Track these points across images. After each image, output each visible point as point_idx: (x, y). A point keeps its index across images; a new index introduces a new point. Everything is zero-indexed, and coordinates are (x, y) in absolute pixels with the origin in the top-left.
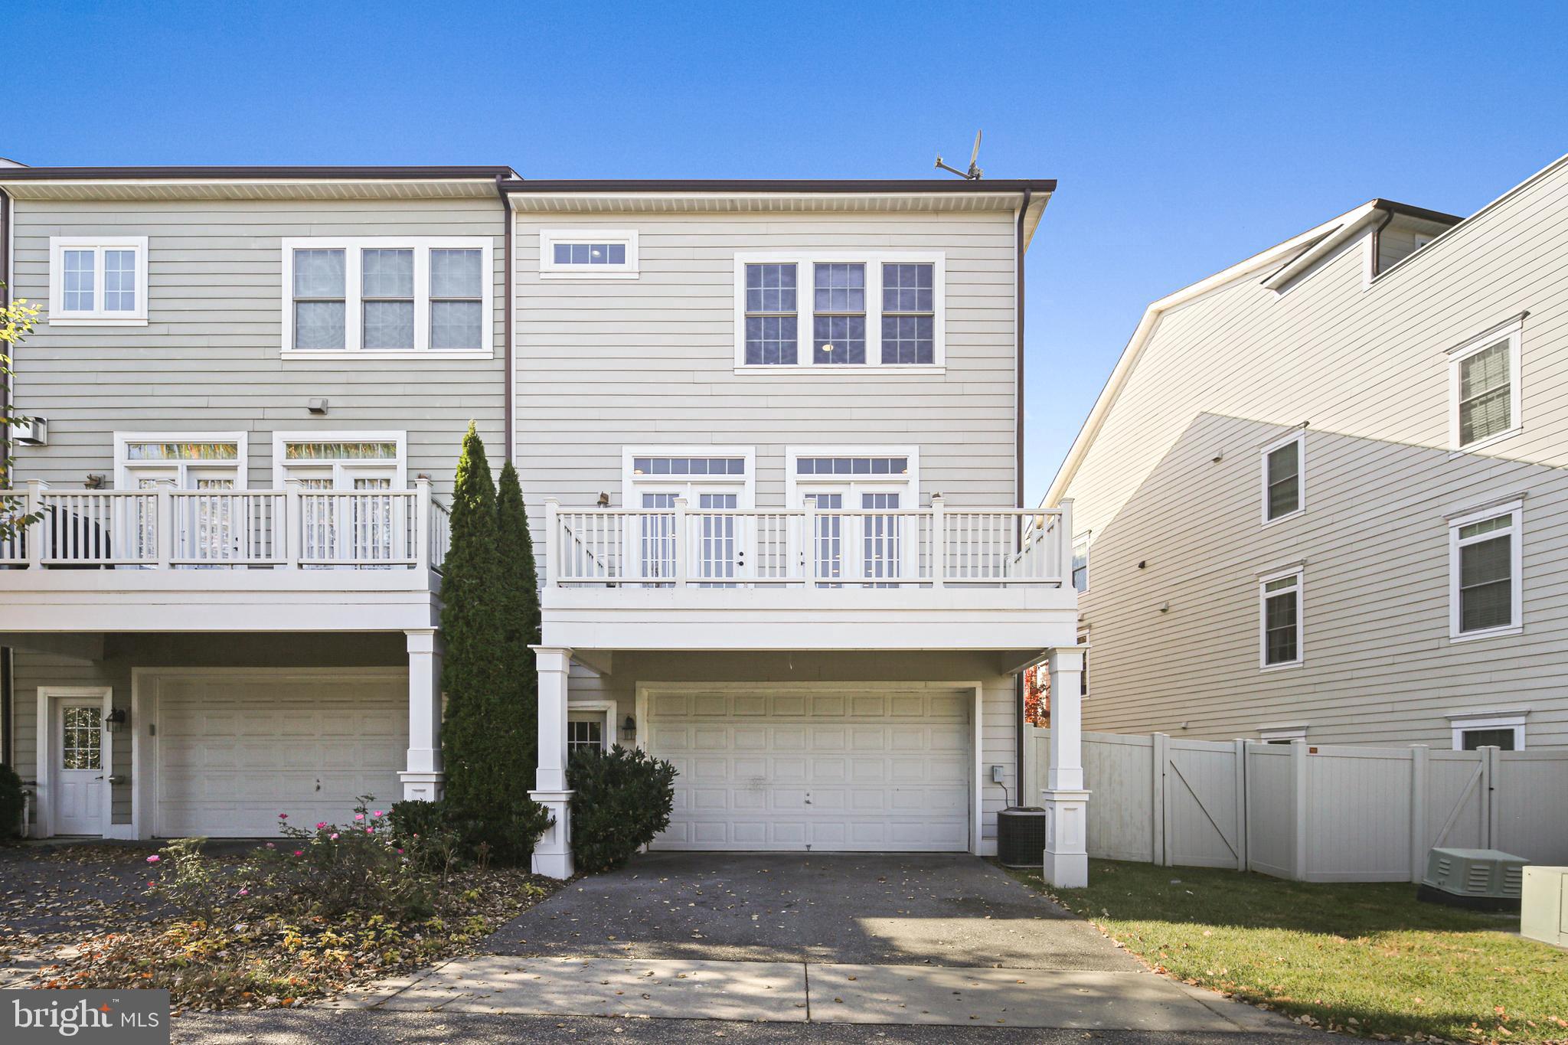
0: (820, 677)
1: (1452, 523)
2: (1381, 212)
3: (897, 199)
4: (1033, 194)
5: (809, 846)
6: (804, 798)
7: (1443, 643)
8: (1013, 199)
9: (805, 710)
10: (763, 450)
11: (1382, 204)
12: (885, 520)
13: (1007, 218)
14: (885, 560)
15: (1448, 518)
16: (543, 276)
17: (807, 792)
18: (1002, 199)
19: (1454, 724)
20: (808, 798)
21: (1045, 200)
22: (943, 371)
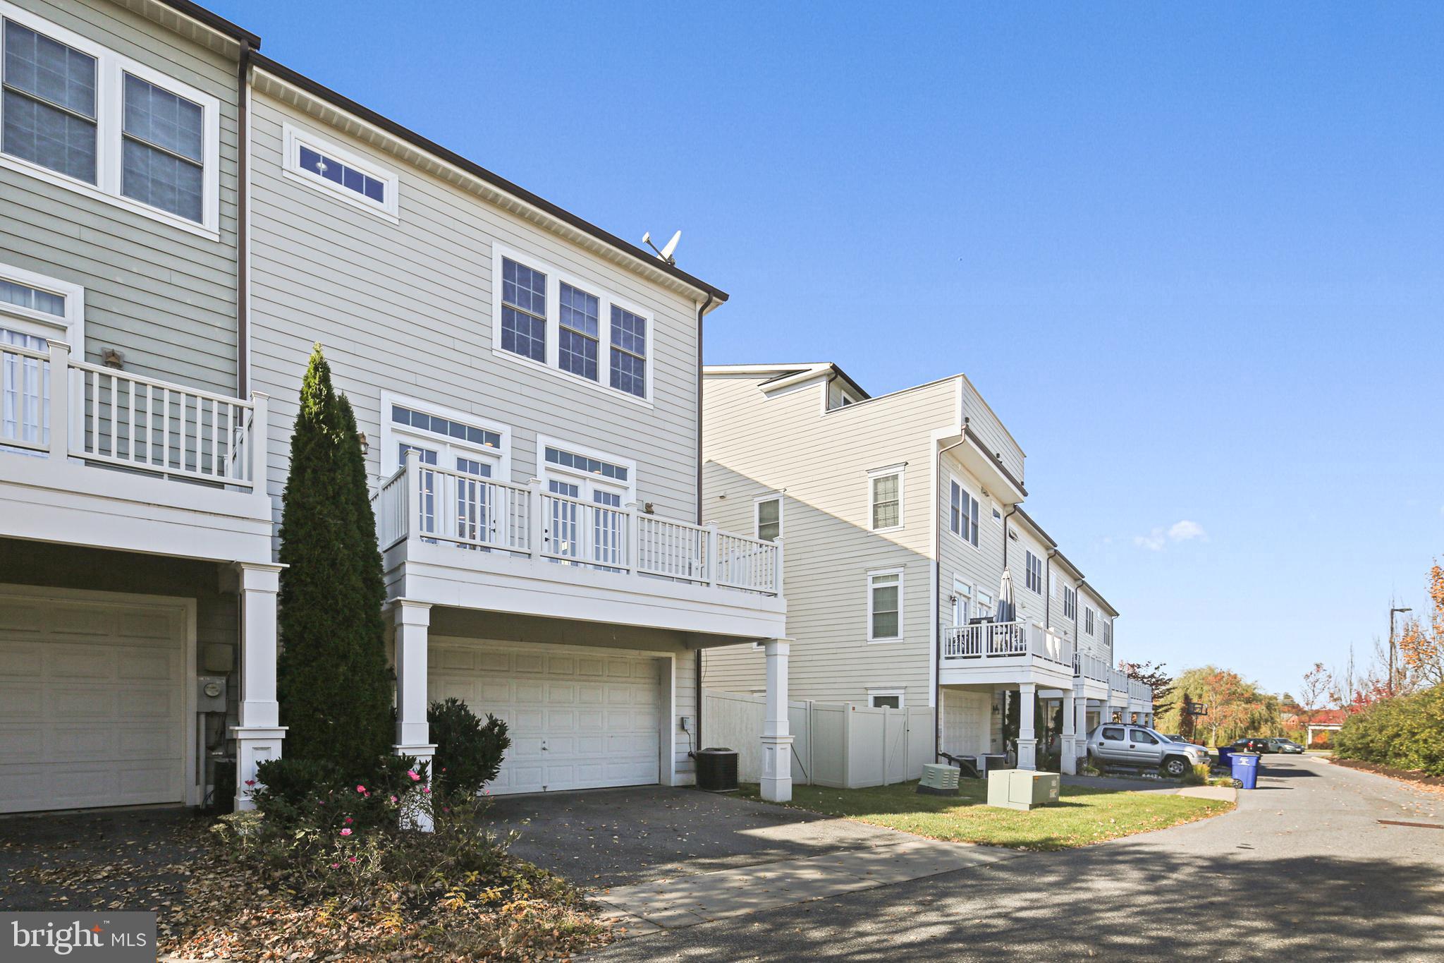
0: (563, 641)
1: (869, 573)
2: (832, 371)
3: (626, 258)
4: (714, 298)
5: (545, 787)
6: (540, 745)
7: (864, 644)
8: (700, 294)
9: (542, 667)
10: (518, 432)
11: (834, 367)
12: (610, 514)
13: (691, 305)
14: (610, 548)
15: (867, 570)
16: (286, 174)
17: (544, 740)
18: (693, 291)
19: (869, 692)
20: (544, 745)
21: (718, 304)
22: (652, 407)
